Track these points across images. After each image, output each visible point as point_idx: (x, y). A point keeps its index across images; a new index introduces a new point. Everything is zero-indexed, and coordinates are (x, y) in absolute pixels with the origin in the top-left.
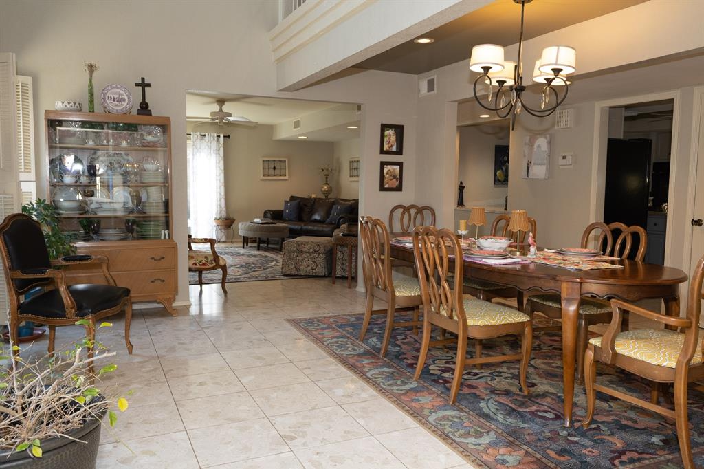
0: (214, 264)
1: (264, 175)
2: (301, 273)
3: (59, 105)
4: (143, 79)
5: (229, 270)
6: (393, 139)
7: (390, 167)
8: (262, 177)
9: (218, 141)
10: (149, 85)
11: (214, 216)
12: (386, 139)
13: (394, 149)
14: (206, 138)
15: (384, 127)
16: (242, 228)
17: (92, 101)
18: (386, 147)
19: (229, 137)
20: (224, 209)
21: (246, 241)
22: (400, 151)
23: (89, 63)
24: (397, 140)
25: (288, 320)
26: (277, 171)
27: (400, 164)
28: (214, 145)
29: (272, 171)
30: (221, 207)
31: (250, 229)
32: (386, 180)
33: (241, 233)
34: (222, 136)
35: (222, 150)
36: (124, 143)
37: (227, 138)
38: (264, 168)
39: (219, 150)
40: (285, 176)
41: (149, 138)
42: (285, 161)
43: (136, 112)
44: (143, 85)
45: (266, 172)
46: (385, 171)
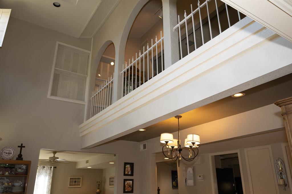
1: (70, 185)
4: (22, 144)
6: (129, 169)
7: (128, 182)
9: (51, 169)
10: (24, 147)
12: (126, 169)
13: (130, 173)
14: (45, 168)
15: (126, 164)
18: (126, 173)
19: (56, 167)
22: (132, 175)
24: (131, 169)
26: (76, 183)
27: (132, 180)
28: (48, 171)
29: (74, 183)
32: (126, 188)
34: (53, 167)
35: (52, 173)
36: (7, 173)
37: (55, 168)
38: (70, 182)
39: (50, 174)
40: (80, 185)
41: (20, 170)
42: (80, 178)
43: (16, 159)
44: (22, 147)
45: (71, 184)
46: (126, 183)
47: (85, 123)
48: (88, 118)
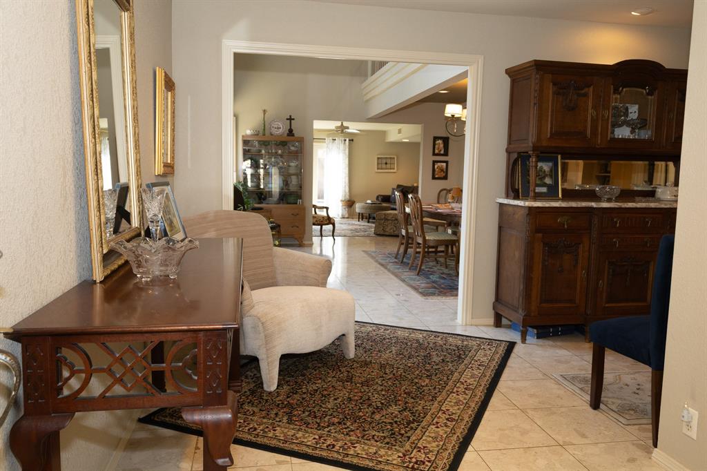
0: (328, 222)
1: (378, 169)
2: (387, 234)
3: (249, 132)
4: (290, 116)
5: (336, 225)
6: (442, 146)
7: (439, 164)
8: (376, 170)
9: (345, 143)
10: (293, 119)
11: (341, 198)
12: (436, 146)
13: (442, 152)
14: (336, 141)
15: (435, 139)
16: (358, 207)
17: (264, 129)
18: (437, 151)
19: (353, 140)
20: (348, 194)
21: (361, 217)
22: (446, 154)
23: (263, 109)
24: (444, 146)
25: (363, 251)
26: (388, 166)
27: (446, 162)
28: (342, 146)
29: (384, 166)
30: (345, 192)
31: (363, 208)
32: (436, 173)
33: (358, 210)
34: (347, 140)
35: (347, 150)
36: (280, 152)
37: (351, 140)
38: (378, 164)
39: (345, 150)
40: (394, 169)
41: (292, 148)
42: (394, 158)
43: (286, 135)
44: (290, 119)
45: (380, 166)
46: (436, 166)
47: (371, 79)
48: (373, 73)
